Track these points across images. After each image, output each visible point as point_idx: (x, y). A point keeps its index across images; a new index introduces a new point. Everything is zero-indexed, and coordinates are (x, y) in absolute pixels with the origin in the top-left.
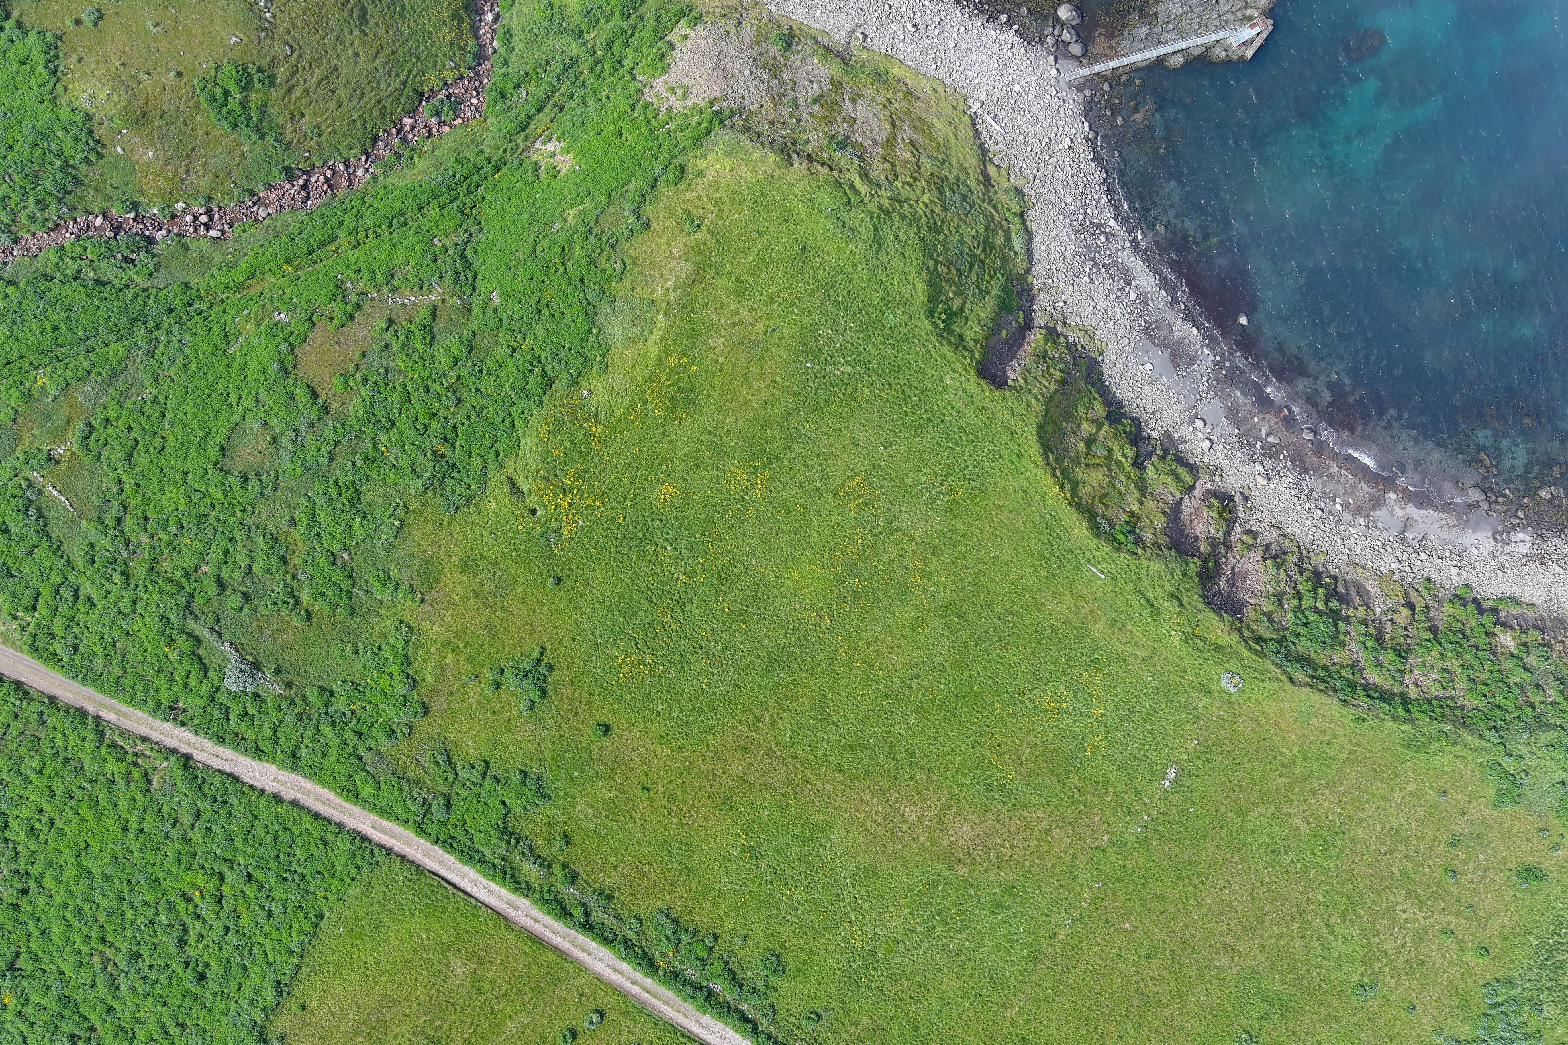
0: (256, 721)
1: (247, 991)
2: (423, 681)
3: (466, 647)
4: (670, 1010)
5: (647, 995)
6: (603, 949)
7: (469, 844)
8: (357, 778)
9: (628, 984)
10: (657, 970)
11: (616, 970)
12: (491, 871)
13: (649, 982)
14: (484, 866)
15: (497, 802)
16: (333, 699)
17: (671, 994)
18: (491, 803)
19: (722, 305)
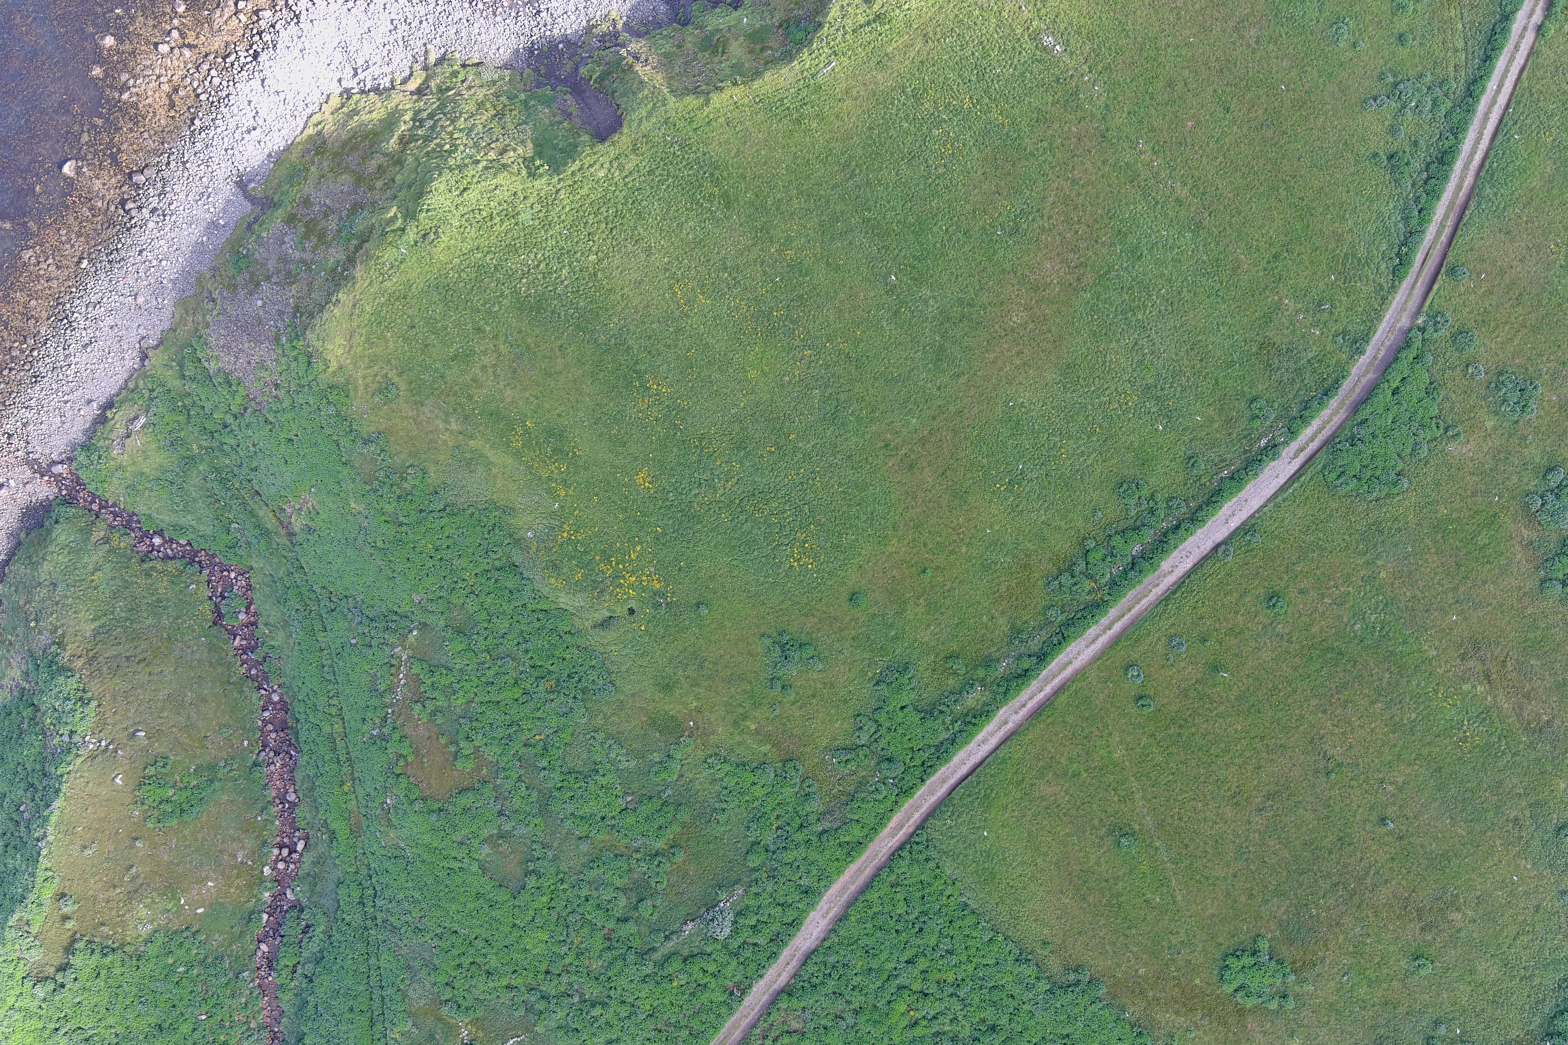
0: (765, 918)
1: (1016, 991)
2: (765, 754)
3: (744, 707)
4: (1146, 599)
5: (1126, 617)
6: (1069, 649)
7: (933, 750)
8: (843, 839)
9: (1110, 633)
10: (1104, 601)
11: (1093, 641)
12: (964, 735)
13: (1113, 612)
14: (957, 740)
15: (901, 714)
16: (762, 843)
17: (1130, 594)
18: (899, 720)
19: (474, 380)
